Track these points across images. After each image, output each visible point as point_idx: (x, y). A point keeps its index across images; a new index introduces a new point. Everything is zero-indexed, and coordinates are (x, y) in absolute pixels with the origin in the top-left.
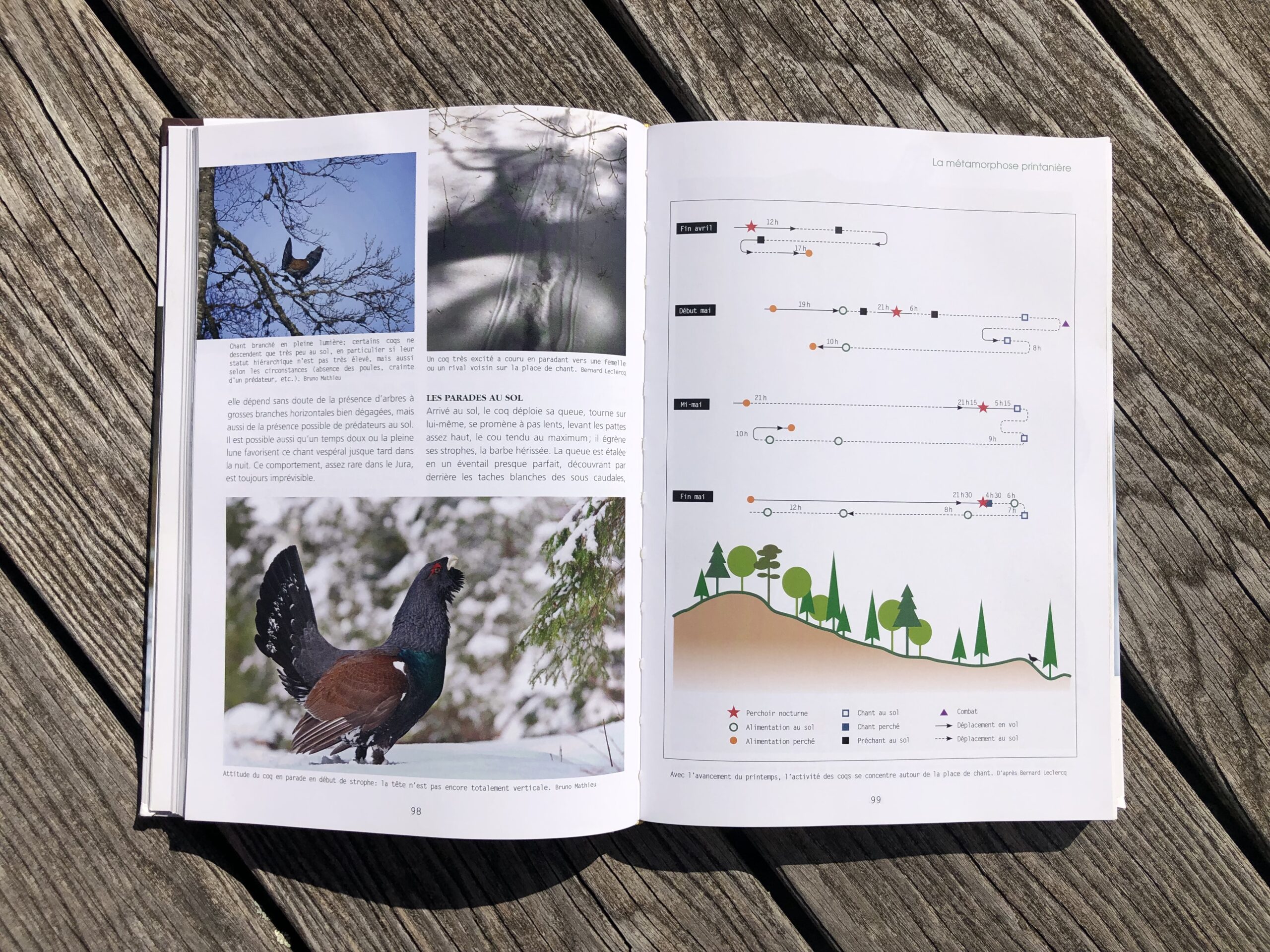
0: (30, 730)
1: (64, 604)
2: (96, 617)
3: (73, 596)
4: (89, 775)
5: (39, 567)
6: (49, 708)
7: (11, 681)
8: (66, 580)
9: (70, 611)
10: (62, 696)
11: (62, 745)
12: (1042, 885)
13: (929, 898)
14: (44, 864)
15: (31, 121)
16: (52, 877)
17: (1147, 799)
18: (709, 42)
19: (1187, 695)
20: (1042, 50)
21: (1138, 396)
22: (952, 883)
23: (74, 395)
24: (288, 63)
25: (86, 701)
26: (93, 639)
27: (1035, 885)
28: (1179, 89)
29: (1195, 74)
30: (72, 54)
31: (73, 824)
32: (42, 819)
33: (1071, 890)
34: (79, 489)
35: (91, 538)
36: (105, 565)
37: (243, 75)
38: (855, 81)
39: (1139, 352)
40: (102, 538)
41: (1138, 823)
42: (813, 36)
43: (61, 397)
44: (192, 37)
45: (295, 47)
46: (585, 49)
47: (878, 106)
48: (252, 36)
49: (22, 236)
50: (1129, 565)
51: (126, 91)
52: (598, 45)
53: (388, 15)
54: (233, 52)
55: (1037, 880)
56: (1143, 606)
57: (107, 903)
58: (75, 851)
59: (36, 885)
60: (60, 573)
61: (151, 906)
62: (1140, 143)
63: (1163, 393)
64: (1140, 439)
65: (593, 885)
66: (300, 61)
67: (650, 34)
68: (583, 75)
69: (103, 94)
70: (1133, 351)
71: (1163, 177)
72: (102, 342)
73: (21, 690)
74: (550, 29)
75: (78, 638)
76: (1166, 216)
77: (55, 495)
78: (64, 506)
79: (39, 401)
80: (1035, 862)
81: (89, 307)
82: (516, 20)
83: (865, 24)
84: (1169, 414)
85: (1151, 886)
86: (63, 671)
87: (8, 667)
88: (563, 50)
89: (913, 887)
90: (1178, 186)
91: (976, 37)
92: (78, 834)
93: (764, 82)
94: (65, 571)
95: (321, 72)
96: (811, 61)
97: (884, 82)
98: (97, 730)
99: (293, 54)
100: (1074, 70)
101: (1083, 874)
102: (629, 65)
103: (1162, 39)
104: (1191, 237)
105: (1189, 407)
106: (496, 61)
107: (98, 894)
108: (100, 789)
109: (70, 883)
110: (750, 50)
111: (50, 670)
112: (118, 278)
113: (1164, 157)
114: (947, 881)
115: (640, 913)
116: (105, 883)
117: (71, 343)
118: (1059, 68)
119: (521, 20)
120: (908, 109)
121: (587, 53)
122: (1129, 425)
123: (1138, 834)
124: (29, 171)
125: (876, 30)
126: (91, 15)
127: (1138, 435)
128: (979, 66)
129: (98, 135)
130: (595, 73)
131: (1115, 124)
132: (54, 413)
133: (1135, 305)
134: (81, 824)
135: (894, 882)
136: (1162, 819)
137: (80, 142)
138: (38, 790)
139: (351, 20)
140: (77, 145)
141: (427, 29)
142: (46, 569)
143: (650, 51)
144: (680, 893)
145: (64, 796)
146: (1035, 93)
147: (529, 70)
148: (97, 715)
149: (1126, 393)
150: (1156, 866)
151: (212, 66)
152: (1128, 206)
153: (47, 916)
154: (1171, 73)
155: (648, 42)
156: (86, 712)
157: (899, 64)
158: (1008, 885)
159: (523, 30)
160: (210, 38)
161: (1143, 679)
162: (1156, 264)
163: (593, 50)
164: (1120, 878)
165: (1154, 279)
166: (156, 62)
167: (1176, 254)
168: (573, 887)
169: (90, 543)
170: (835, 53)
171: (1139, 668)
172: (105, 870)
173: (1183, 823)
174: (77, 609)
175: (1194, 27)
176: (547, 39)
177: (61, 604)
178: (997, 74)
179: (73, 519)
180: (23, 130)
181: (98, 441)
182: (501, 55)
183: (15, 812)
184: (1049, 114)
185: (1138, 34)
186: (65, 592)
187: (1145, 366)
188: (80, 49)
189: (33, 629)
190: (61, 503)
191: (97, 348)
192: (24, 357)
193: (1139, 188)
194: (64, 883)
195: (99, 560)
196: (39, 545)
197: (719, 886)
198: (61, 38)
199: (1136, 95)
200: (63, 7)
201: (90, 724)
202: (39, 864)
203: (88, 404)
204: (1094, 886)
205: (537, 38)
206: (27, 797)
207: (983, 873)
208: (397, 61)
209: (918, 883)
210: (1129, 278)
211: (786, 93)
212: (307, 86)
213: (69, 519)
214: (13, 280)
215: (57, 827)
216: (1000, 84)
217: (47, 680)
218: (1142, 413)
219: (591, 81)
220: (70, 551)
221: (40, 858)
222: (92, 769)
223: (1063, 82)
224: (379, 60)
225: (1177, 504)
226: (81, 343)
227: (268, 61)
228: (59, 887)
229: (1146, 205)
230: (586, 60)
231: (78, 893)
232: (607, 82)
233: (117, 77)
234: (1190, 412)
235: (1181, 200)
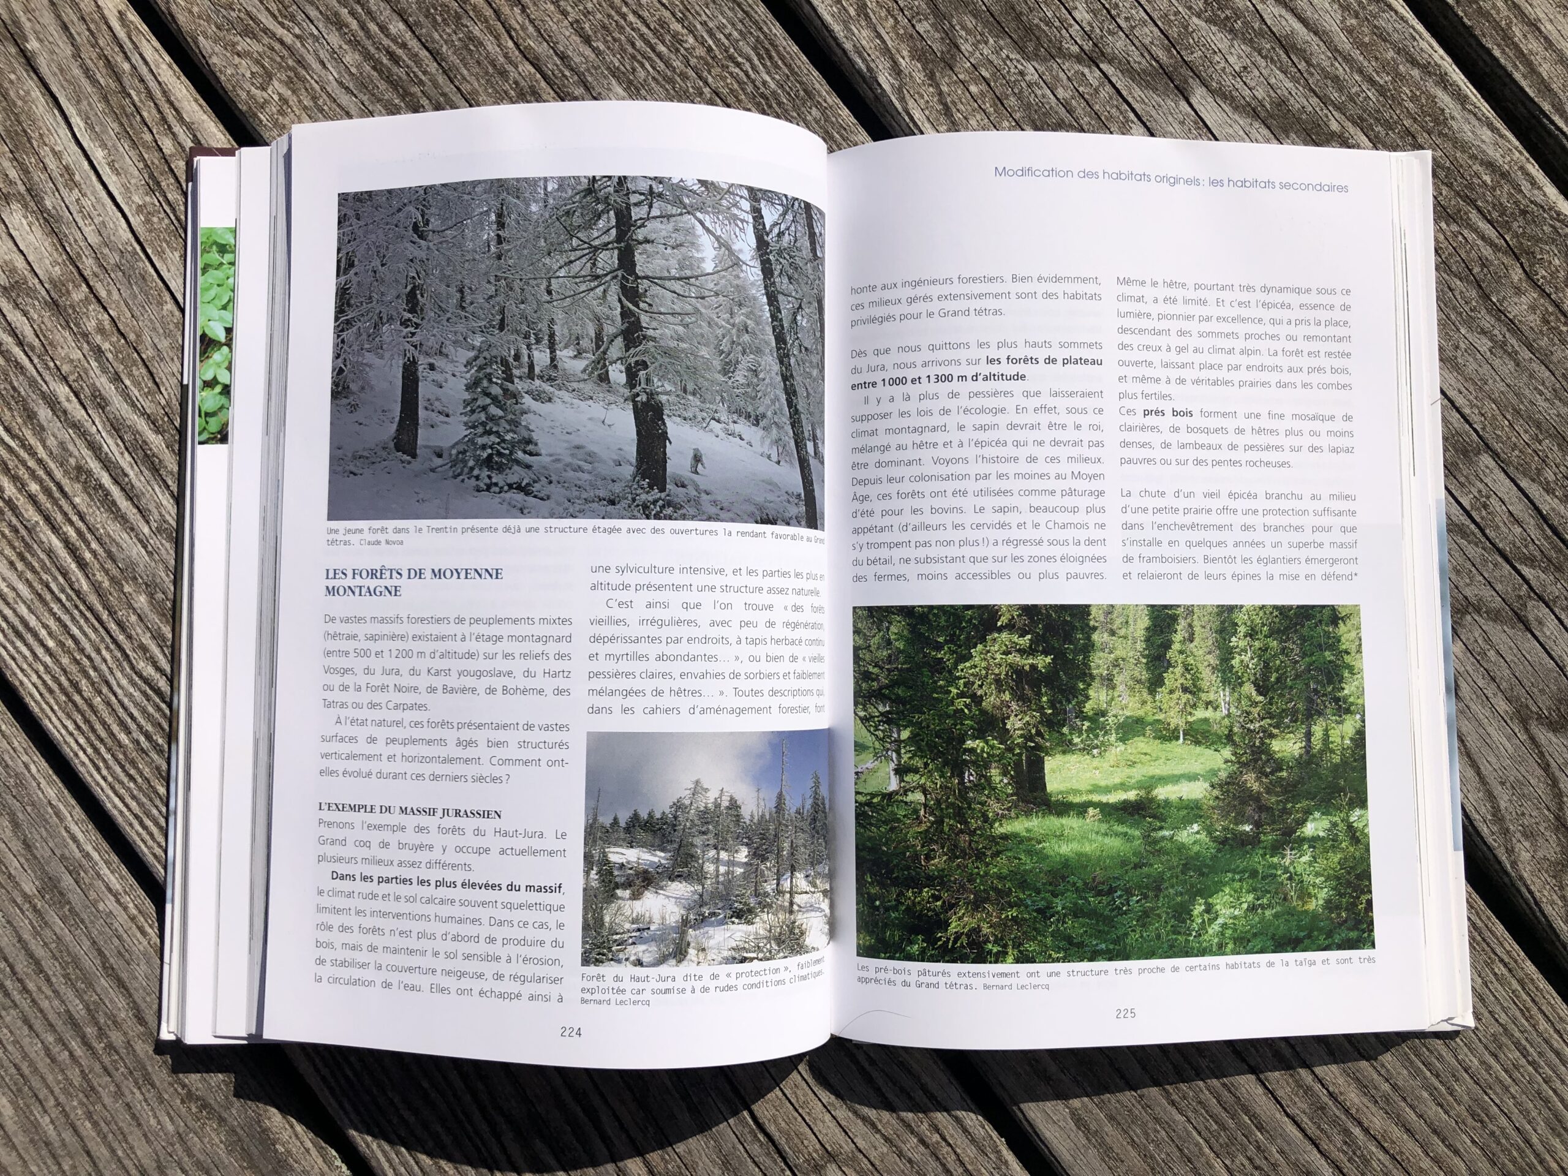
0: (46, 923)
1: (91, 760)
2: (131, 778)
3: (103, 750)
4: (121, 984)
5: (60, 713)
6: (70, 895)
7: (23, 860)
8: (94, 730)
9: (98, 769)
10: (87, 881)
11: (87, 943)
12: (1366, 1131)
13: (1216, 1147)
14: (62, 1099)
15: (57, 148)
16: (72, 1116)
17: (1503, 1015)
18: (912, 38)
19: (1554, 877)
20: (1343, 41)
21: (1478, 484)
22: (1247, 1127)
23: (107, 494)
24: (380, 72)
25: (118, 886)
26: (127, 806)
27: (1357, 1131)
28: (1522, 89)
29: (1541, 70)
30: (108, 63)
31: (99, 1047)
32: (61, 1041)
33: (1405, 1136)
34: (112, 613)
35: (125, 675)
36: (144, 711)
37: (323, 88)
38: (1102, 84)
39: (1477, 427)
40: (141, 676)
41: (1492, 1047)
42: (1046, 28)
43: (90, 495)
44: (259, 41)
45: (388, 52)
46: (755, 49)
47: (1132, 116)
48: (334, 39)
49: (44, 293)
50: (1473, 706)
51: (176, 110)
52: (772, 44)
53: (506, 10)
54: (311, 59)
55: (1360, 1124)
56: (1493, 760)
57: (143, 1151)
58: (101, 1081)
59: (51, 1127)
60: (87, 721)
61: (199, 1155)
62: (1473, 157)
63: (1512, 480)
64: (1483, 539)
65: (772, 1129)
66: (395, 69)
67: (837, 28)
68: (753, 82)
69: (149, 113)
70: (1471, 425)
71: (1504, 200)
72: (142, 425)
73: (35, 872)
74: (711, 25)
75: (109, 805)
76: (1510, 250)
77: (82, 622)
78: (93, 636)
79: (63, 502)
80: (1356, 1100)
81: (128, 382)
82: (667, 14)
83: (1113, 12)
84: (1520, 507)
85: (1510, 1130)
86: (89, 848)
87: (19, 844)
88: (726, 51)
89: (1195, 1133)
90: (1524, 213)
91: (1256, 26)
92: (106, 1060)
93: (984, 87)
94: (93, 718)
95: (421, 83)
96: (1044, 60)
97: (1139, 85)
98: (130, 924)
99: (385, 61)
100: (1385, 66)
101: (1421, 1116)
102: (811, 68)
103: (1497, 26)
104: (1543, 277)
105: (1548, 498)
106: (642, 66)
107: (130, 1139)
108: (134, 1002)
109: (95, 1124)
110: (966, 47)
111: (73, 846)
112: (164, 344)
113: (1504, 175)
114: (1240, 1125)
115: (834, 1166)
116: (139, 1125)
117: (104, 428)
118: (1366, 64)
119: (673, 14)
120: (1170, 119)
121: (758, 54)
122: (1468, 522)
123: (1491, 1061)
124: (53, 212)
125: (1127, 19)
126: (133, 16)
127: (1479, 535)
128: (1262, 63)
129: (141, 165)
130: (768, 78)
131: (1440, 134)
132: (82, 518)
133: (1472, 366)
134: (111, 1047)
135: (1168, 1126)
136: (1524, 1042)
137: (118, 174)
138: (56, 1003)
139: (458, 17)
140: (114, 178)
141: (555, 27)
142: (69, 716)
143: (839, 52)
144: (887, 1139)
145: (89, 1010)
146: (1335, 95)
147: (684, 76)
148: (131, 905)
149: (1462, 479)
150: (1517, 1104)
151: (284, 78)
152: (1460, 238)
153: (66, 1168)
154: (1510, 68)
155: (835, 39)
156: (118, 901)
157: (1157, 62)
158: (1322, 1130)
159: (676, 27)
160: (282, 42)
161: (1495, 856)
162: (1499, 313)
163: (766, 50)
164: (1470, 1120)
165: (1496, 332)
166: (213, 73)
167: (1523, 299)
168: (746, 1130)
169: (124, 682)
170: (1075, 49)
171: (1490, 840)
172: (139, 1106)
173: (1551, 1047)
174: (108, 768)
175: (1538, 10)
176: (706, 37)
177: (87, 761)
178: (1285, 73)
179: (104, 652)
180: (47, 161)
181: (136, 551)
182: (649, 59)
183: (26, 1028)
184: (1354, 123)
185: (1465, 20)
186: (92, 746)
187: (1487, 445)
188: (119, 59)
189: (51, 793)
190: (89, 631)
191: (136, 433)
192: (45, 446)
193: (1474, 216)
194: (88, 1125)
195: (136, 704)
196: (60, 685)
197: (937, 1130)
198: (95, 45)
199: (1466, 97)
200: (98, 6)
201: (122, 917)
202: (56, 1099)
203: (124, 504)
204: (1435, 1132)
205: (695, 37)
206: (41, 1011)
207: (1288, 1115)
208: (516, 67)
209: (1201, 1127)
210: (1463, 331)
211: (1012, 101)
212: (403, 99)
213: (98, 652)
214: (33, 348)
215: (79, 1052)
216: (1289, 85)
217: (67, 859)
218: (1485, 506)
219: (762, 89)
220: (100, 693)
221: (57, 1090)
222: (124, 976)
223: (1371, 81)
224: (494, 66)
225: (1534, 625)
226: (117, 427)
227: (354, 70)
228: (81, 1129)
229: (1483, 238)
230: (756, 61)
231: (105, 1137)
232: (784, 90)
233: (165, 93)
234: (1548, 504)
235: (1528, 231)
